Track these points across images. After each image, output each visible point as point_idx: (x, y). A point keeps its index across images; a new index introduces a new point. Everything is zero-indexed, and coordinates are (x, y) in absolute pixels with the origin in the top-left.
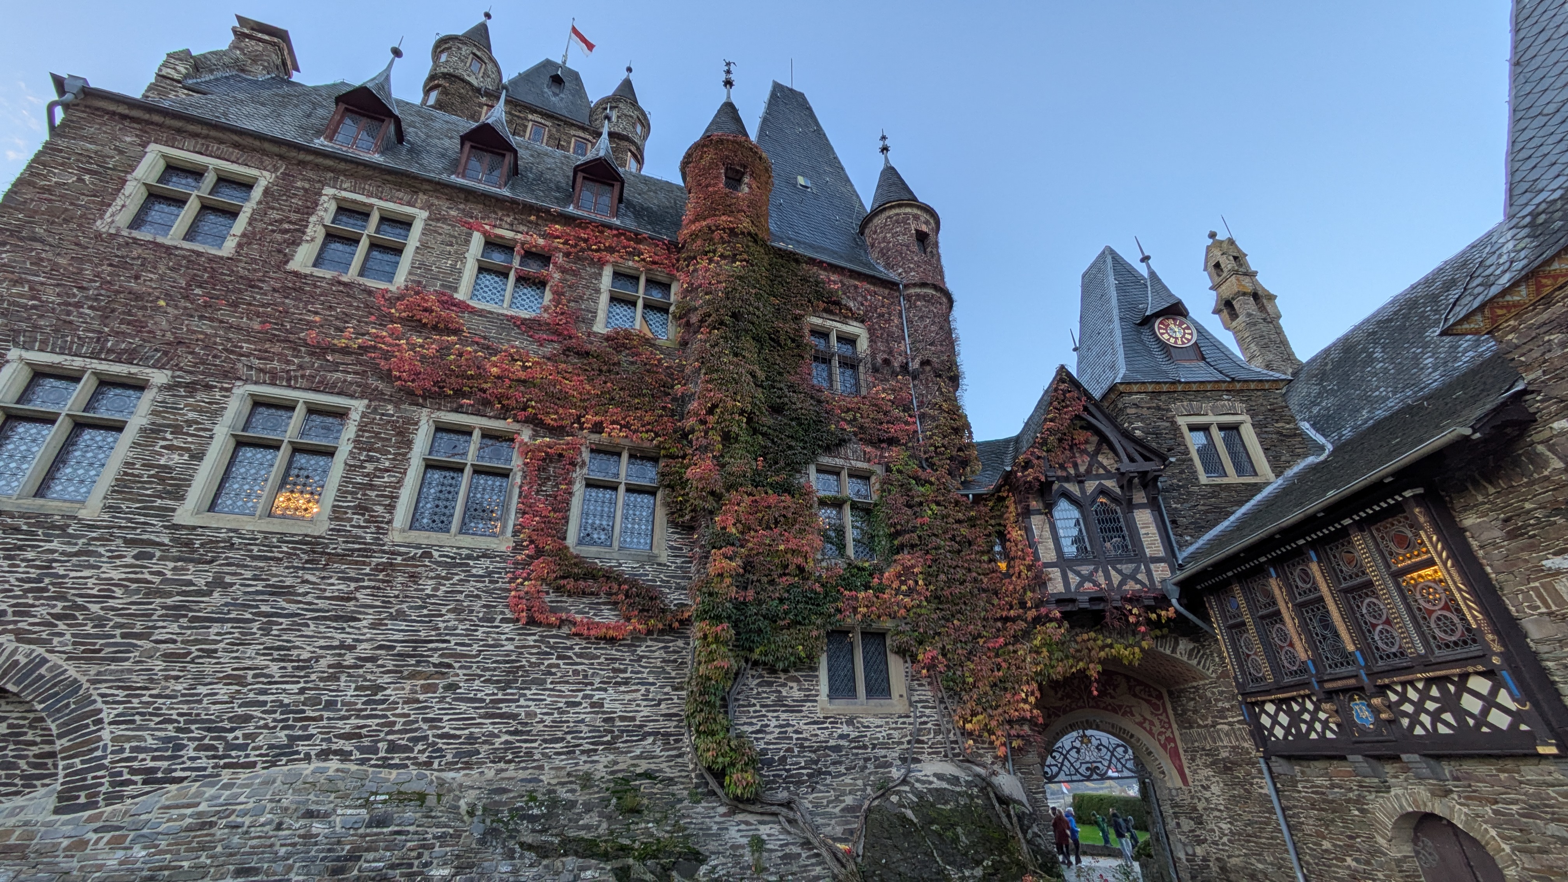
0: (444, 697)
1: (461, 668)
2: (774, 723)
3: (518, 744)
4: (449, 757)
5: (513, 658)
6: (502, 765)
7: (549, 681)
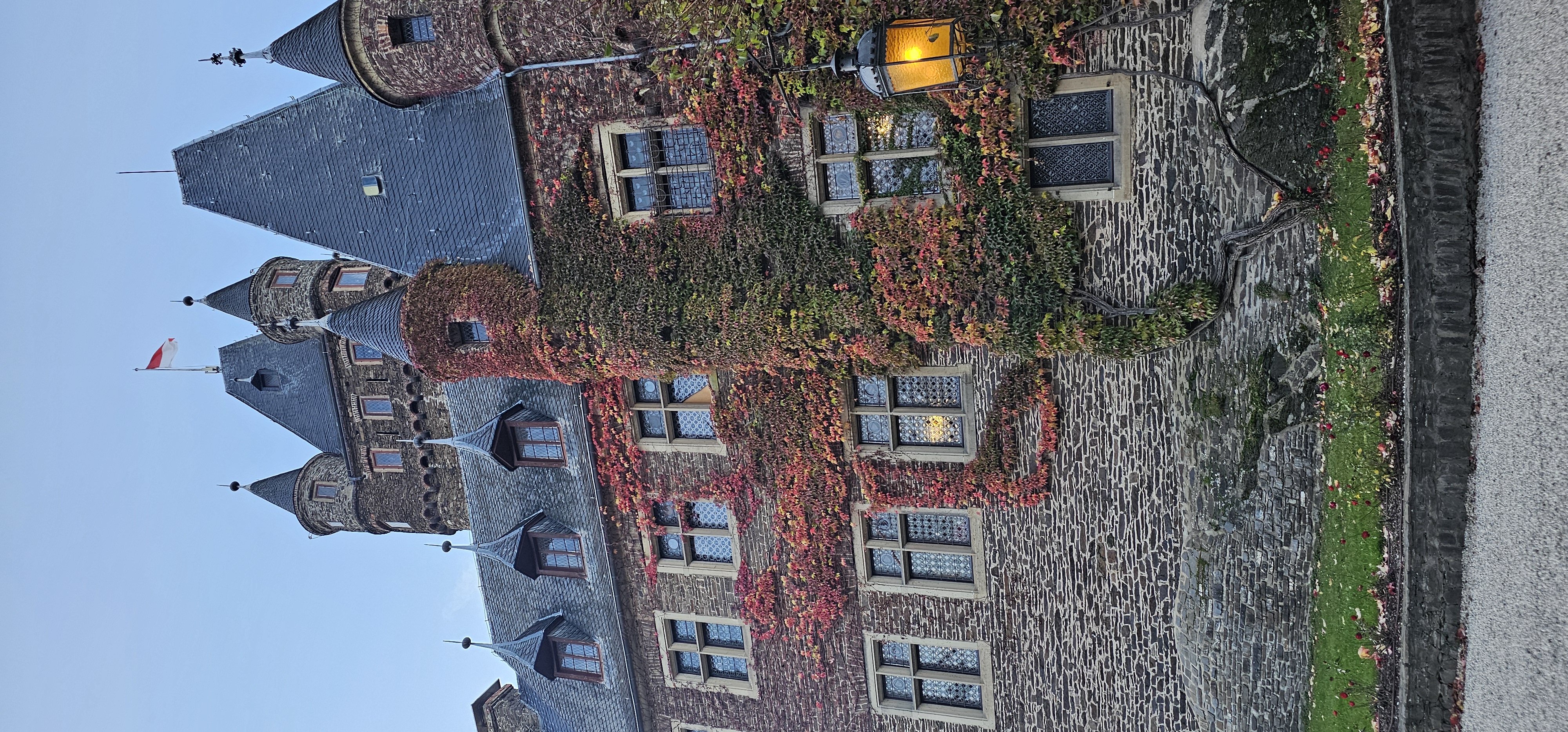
0: (1120, 545)
1: (1093, 536)
2: (1141, 257)
3: (1160, 486)
4: (1170, 536)
5: (1082, 496)
6: (1178, 496)
7: (1102, 465)
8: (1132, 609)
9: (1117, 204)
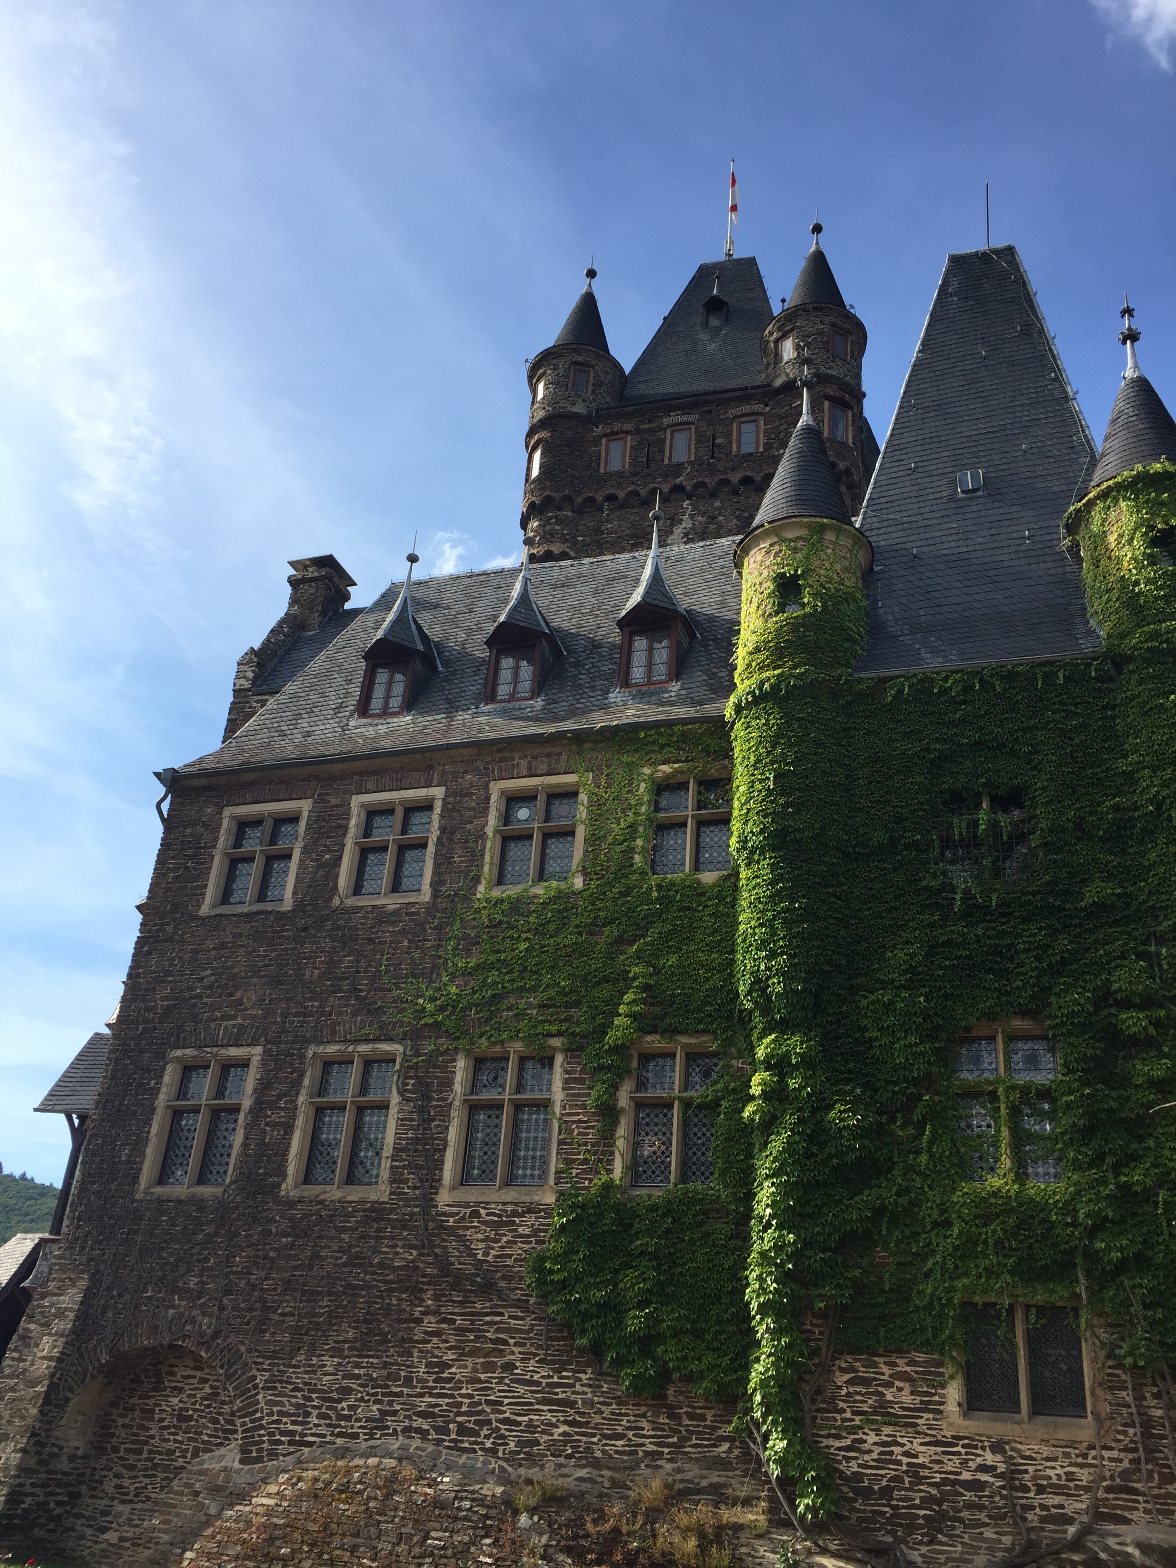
0: (503, 1378)
1: (515, 1344)
2: (872, 1438)
3: (577, 1437)
4: (512, 1445)
6: (561, 1460)
8: (421, 1388)
9: (941, 1412)
